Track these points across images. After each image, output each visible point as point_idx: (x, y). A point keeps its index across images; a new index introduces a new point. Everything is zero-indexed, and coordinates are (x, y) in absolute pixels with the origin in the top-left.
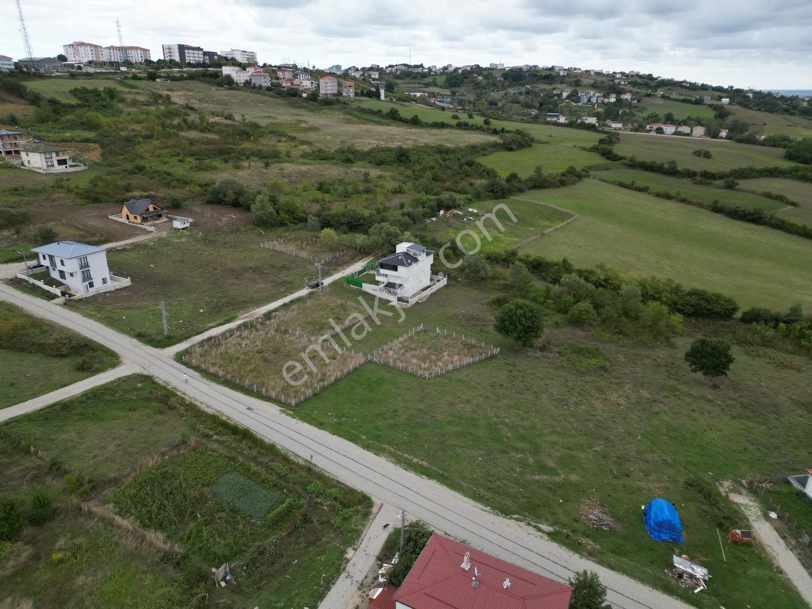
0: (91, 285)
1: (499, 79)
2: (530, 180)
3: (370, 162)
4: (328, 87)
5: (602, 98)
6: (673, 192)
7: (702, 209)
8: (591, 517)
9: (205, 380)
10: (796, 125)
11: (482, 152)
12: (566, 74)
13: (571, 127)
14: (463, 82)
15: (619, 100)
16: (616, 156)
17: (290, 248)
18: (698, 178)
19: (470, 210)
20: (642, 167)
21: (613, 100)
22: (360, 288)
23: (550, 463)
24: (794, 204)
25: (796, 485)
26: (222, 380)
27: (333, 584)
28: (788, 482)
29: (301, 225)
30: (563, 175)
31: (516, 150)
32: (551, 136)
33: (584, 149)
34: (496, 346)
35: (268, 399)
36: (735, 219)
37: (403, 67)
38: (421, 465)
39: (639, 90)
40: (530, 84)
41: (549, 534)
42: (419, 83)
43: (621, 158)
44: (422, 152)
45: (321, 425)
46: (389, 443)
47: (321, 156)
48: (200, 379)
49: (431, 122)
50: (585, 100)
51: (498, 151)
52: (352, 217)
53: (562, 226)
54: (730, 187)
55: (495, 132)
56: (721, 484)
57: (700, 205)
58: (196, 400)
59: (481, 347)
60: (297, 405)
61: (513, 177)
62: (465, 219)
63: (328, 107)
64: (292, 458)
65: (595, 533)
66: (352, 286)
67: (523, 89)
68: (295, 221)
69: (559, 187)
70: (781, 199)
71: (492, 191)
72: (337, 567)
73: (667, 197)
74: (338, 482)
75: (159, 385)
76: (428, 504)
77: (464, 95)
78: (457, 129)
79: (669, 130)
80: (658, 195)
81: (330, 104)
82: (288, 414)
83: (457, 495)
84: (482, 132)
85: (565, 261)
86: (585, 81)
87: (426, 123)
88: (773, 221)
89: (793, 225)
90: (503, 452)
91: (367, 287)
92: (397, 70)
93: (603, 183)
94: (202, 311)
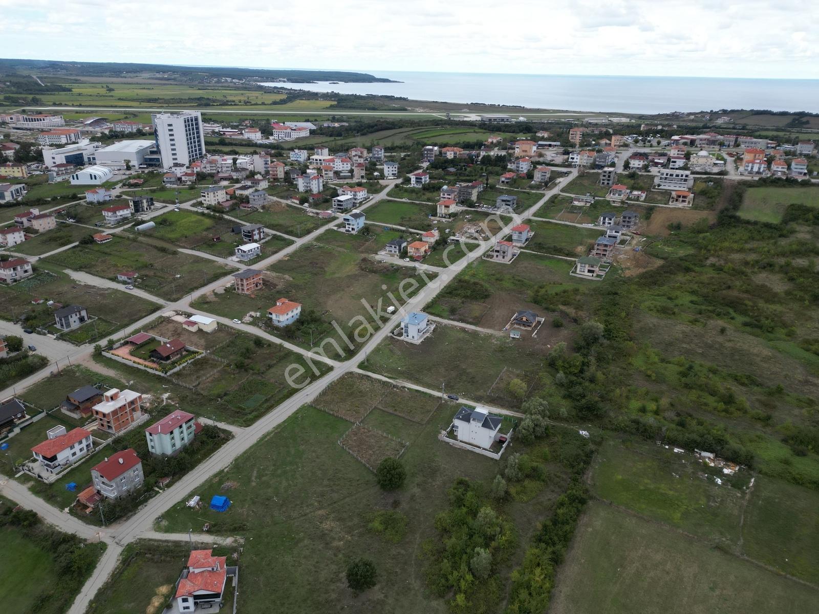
0: (408, 336)
56: (242, 539)
94: (399, 369)
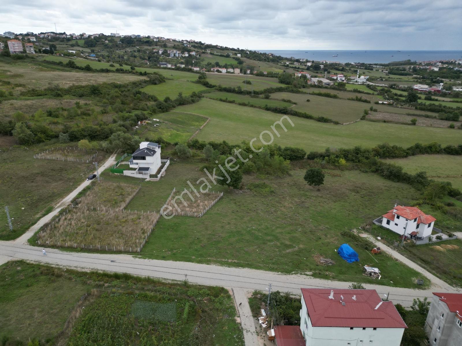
1: (119, 43)
2: (176, 100)
3: (74, 96)
4: (15, 47)
5: (181, 54)
6: (246, 102)
7: (261, 110)
8: (322, 261)
9: (65, 253)
10: (272, 67)
11: (140, 86)
12: (157, 41)
13: (178, 70)
14: (96, 44)
15: (190, 56)
16: (211, 85)
17: (57, 156)
18: (253, 94)
19: (155, 120)
20: (225, 90)
21: (187, 55)
22: (122, 174)
23: (288, 243)
24: (295, 104)
25: (377, 223)
26: (79, 249)
27: (244, 338)
28: (374, 224)
29: (54, 140)
30: (192, 97)
31: (158, 84)
32: (172, 75)
33: (193, 82)
34: (221, 192)
35: (119, 252)
36: (276, 113)
37: (52, 34)
38: (234, 262)
39: (198, 50)
40: (139, 46)
41: (312, 275)
42: (66, 45)
43: (214, 86)
44: (104, 87)
45: (164, 258)
46: (209, 256)
47: (35, 93)
48: (61, 252)
49: (99, 69)
50: (173, 55)
51: (149, 85)
52: (91, 131)
53: (206, 125)
54: (267, 98)
55: (141, 74)
56: (353, 231)
57: (260, 108)
58: (71, 267)
59: (213, 194)
60: (141, 251)
61: (167, 100)
62: (155, 125)
63: (21, 60)
64: (163, 281)
65: (328, 268)
66: (116, 174)
67: (135, 49)
68: (48, 138)
69: (192, 103)
70: (289, 101)
71: (160, 108)
72: (238, 330)
73: (244, 105)
74: (200, 285)
75: (32, 264)
76: (253, 281)
77: (99, 52)
78: (117, 73)
79: (224, 71)
80: (240, 104)
81: (22, 59)
82: (140, 258)
83: (261, 271)
84: (133, 75)
85: (224, 142)
86: (169, 45)
87: (96, 70)
88: (292, 112)
89: (300, 113)
90: (264, 243)
91: (127, 173)
92: (48, 36)
93: (212, 100)
94: (23, 208)
